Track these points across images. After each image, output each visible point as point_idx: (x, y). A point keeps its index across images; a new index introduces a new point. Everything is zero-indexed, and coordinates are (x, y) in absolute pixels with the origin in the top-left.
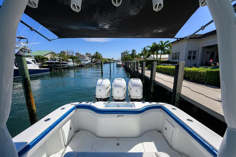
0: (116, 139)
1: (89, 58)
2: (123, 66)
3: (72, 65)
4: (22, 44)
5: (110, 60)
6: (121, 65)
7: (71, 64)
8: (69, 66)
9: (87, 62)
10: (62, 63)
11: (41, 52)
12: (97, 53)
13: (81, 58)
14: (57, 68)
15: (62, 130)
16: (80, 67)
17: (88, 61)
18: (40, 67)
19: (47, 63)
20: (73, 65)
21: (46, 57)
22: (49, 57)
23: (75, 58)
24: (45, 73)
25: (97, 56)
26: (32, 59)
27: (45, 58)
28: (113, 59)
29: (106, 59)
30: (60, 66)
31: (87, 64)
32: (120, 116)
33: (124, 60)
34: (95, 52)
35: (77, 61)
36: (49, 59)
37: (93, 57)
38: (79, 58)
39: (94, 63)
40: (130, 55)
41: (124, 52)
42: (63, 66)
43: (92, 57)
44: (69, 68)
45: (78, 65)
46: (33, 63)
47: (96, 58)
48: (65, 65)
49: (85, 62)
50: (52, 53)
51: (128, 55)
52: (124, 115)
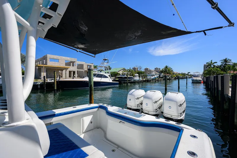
0: (117, 147)
1: (157, 73)
2: (204, 82)
3: (137, 80)
4: (105, 64)
5: (185, 75)
6: (200, 81)
7: (137, 78)
8: (135, 81)
9: (153, 77)
10: (129, 78)
11: (117, 69)
12: (166, 67)
13: (149, 73)
14: (125, 82)
15: (83, 119)
16: (146, 82)
17: (155, 76)
18: (113, 81)
19: (118, 78)
20: (139, 80)
21: (119, 72)
22: (121, 72)
23: (142, 73)
24: (116, 86)
25: (166, 70)
26: (109, 75)
27: (118, 74)
28: (189, 74)
29: (179, 74)
30: (126, 80)
31: (153, 79)
32: (122, 122)
33: (206, 74)
34: (165, 66)
35: (144, 76)
36: (121, 74)
37: (162, 72)
38: (146, 73)
39: (162, 78)
40: (217, 67)
41: (207, 63)
42: (130, 80)
43: (160, 72)
44: (135, 82)
45: (144, 80)
46: (109, 77)
47: (164, 72)
48: (132, 80)
49: (151, 77)
50: (124, 69)
51: (213, 68)
52: (125, 122)
